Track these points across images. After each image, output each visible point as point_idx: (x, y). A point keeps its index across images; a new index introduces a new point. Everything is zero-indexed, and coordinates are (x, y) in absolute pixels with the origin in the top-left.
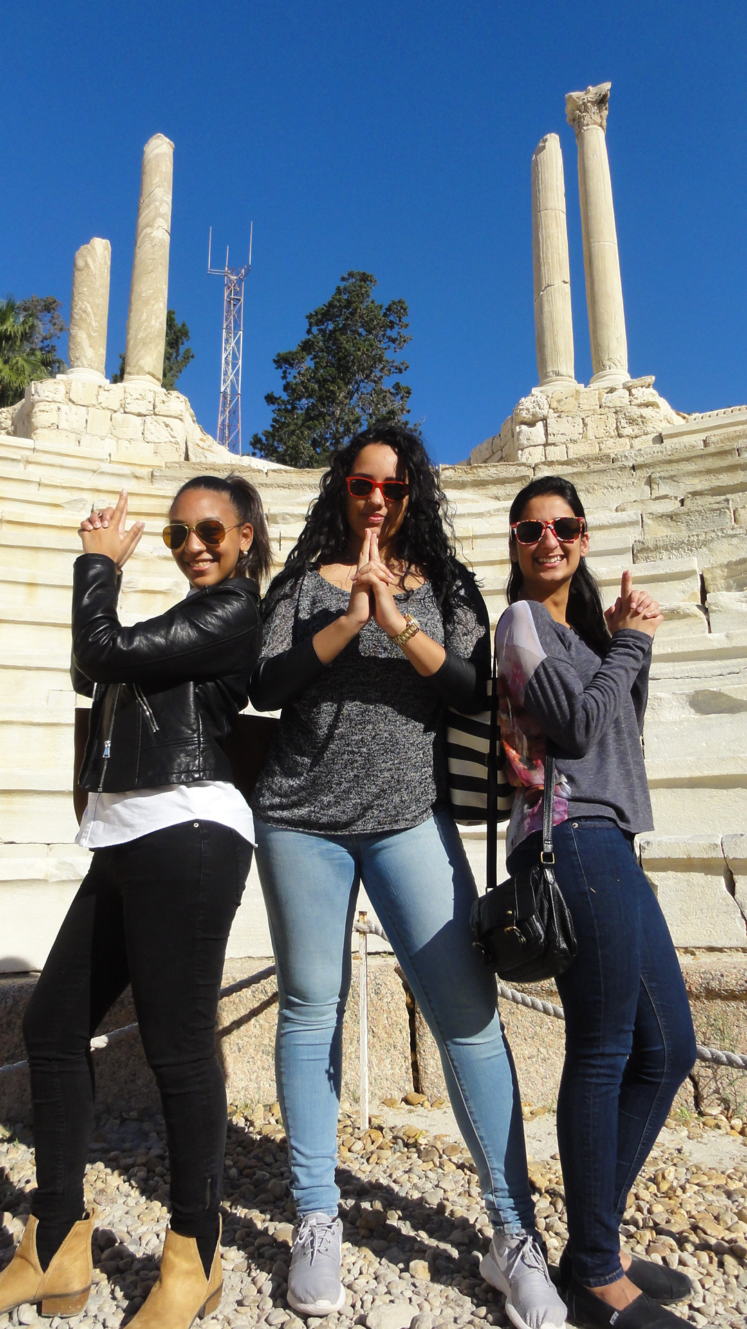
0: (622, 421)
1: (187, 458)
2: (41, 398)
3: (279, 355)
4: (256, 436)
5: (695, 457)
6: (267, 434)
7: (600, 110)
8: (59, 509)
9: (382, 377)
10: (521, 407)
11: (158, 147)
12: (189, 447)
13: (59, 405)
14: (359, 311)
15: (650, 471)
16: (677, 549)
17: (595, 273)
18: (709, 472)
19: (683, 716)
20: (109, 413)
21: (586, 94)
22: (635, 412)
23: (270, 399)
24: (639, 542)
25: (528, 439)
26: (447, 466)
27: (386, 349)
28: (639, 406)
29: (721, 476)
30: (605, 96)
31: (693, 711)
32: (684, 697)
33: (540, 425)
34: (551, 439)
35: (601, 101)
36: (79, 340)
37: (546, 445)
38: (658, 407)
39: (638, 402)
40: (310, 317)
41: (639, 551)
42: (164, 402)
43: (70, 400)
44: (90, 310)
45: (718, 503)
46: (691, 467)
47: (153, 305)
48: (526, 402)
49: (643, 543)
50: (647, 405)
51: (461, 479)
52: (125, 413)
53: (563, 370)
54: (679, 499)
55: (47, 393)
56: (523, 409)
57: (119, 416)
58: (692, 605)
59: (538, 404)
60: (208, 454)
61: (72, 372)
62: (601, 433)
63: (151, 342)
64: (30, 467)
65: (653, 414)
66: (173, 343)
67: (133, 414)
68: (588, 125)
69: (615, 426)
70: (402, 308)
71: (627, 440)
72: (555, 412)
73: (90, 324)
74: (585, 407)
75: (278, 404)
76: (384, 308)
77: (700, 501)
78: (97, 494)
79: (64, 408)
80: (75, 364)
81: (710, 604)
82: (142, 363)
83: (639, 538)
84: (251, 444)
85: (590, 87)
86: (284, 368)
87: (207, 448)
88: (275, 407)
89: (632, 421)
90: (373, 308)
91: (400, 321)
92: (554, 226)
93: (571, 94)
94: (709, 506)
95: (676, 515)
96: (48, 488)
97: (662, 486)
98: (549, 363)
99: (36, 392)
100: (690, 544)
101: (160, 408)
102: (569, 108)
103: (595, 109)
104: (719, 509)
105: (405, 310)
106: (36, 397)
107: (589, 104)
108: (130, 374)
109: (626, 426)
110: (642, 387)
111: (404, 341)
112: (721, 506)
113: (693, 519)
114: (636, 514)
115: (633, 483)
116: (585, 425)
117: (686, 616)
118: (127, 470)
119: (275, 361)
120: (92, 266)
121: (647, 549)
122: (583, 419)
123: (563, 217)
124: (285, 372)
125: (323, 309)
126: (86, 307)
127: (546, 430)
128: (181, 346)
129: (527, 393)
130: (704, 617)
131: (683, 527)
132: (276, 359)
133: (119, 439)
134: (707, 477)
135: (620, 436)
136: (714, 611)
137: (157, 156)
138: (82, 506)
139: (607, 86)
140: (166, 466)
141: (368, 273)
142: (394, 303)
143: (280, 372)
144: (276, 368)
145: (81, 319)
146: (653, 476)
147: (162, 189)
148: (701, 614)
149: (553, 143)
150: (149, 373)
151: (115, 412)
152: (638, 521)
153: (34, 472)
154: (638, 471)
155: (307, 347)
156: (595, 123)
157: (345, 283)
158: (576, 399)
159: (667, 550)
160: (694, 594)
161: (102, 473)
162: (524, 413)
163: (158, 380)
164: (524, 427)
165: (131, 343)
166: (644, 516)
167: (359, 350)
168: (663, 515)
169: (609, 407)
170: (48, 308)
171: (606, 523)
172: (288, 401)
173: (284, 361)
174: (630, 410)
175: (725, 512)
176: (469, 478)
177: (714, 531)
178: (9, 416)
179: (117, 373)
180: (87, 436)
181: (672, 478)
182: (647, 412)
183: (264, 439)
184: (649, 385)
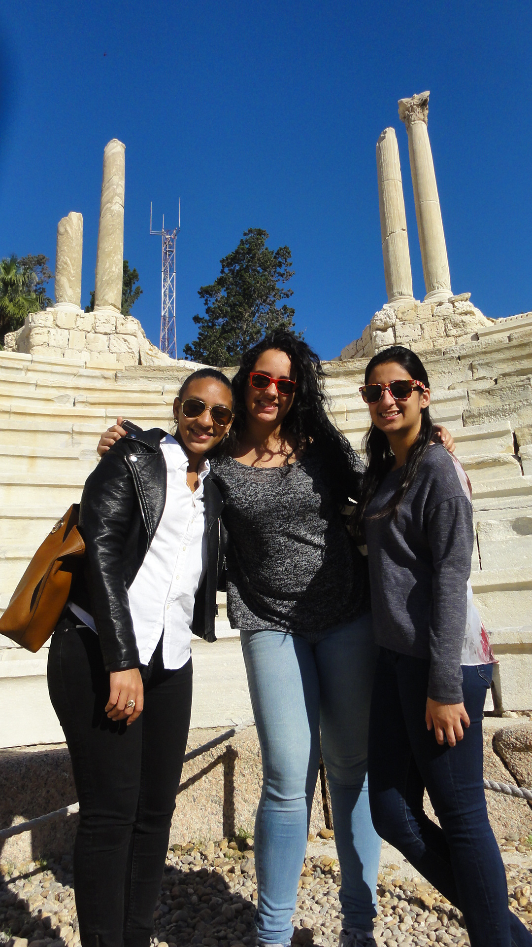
0: (449, 325)
1: (140, 363)
2: (36, 325)
3: (202, 288)
4: (187, 345)
5: (502, 349)
6: (195, 344)
7: (423, 110)
8: (50, 403)
9: (275, 301)
10: (376, 318)
11: (114, 148)
12: (141, 355)
13: (49, 329)
14: (257, 255)
15: (471, 360)
16: (495, 415)
17: (424, 223)
18: (514, 359)
19: (508, 537)
20: (84, 333)
21: (412, 99)
22: (458, 319)
23: (197, 319)
24: (467, 411)
25: (382, 341)
26: (326, 362)
27: (277, 281)
28: (461, 314)
29: (523, 362)
30: (426, 100)
31: (515, 533)
32: (508, 523)
33: (390, 330)
34: (399, 340)
35: (423, 104)
36: (62, 283)
38: (474, 315)
39: (459, 311)
40: (222, 261)
41: (468, 417)
42: (122, 324)
43: (57, 325)
44: (69, 262)
45: (522, 381)
46: (501, 356)
47: (113, 257)
48: (380, 315)
49: (470, 412)
50: (466, 313)
51: (336, 371)
52: (96, 333)
53: (405, 291)
54: (493, 379)
55: (40, 321)
56: (377, 320)
57: (91, 335)
58: (509, 455)
59: (388, 316)
60: (155, 360)
61: (57, 306)
62: (434, 334)
63: (112, 283)
64: (30, 374)
65: (471, 319)
66: (127, 283)
67: (101, 333)
68: (414, 121)
69: (444, 329)
70: (287, 252)
71: (453, 339)
72: (400, 321)
73: (70, 272)
74: (421, 316)
75: (203, 322)
76: (274, 253)
77: (509, 380)
78: (77, 391)
79: (53, 331)
80: (60, 300)
81: (522, 454)
82: (106, 297)
83: (466, 408)
84: (184, 351)
85: (415, 95)
86: (206, 298)
87: (153, 354)
88: (200, 325)
89: (456, 325)
90: (267, 253)
91: (286, 261)
92: (394, 191)
93: (402, 100)
94: (516, 383)
95: (492, 390)
96: (42, 388)
97: (481, 370)
98: (395, 286)
99: (33, 320)
100: (504, 411)
101: (121, 329)
102: (401, 109)
103: (419, 110)
104: (523, 385)
105: (289, 253)
106: (33, 324)
107: (415, 106)
108: (98, 305)
109: (452, 328)
110: (462, 301)
111: (290, 275)
112: (525, 383)
113: (505, 393)
114: (463, 391)
115: (460, 369)
116: (422, 329)
117: (505, 463)
118: (98, 373)
119: (199, 293)
120: (70, 232)
121: (473, 416)
122: (420, 325)
123: (400, 184)
124: (206, 300)
125: (231, 255)
126: (66, 260)
127: (395, 334)
128: (133, 285)
129: (380, 308)
130: (518, 463)
131: (498, 399)
132: (200, 291)
133: (92, 351)
134: (513, 363)
135: (448, 336)
136: (525, 459)
137: (113, 154)
138: (67, 400)
139: (427, 93)
140: (125, 369)
141: (262, 229)
142: (281, 249)
143: (203, 300)
144: (200, 298)
145: (63, 268)
146: (473, 364)
147: (118, 177)
148: (515, 461)
149: (391, 134)
150: (111, 304)
151: (89, 332)
152: (465, 396)
153: (32, 377)
154: (462, 360)
155: (221, 282)
156: (420, 119)
157: (246, 237)
158: (415, 311)
159: (487, 416)
160: (509, 447)
161: (81, 376)
162: (378, 323)
163: (118, 309)
164: (379, 332)
165: (99, 284)
166: (469, 392)
167: (258, 283)
168: (483, 391)
169: (439, 316)
170: (40, 262)
171: (442, 398)
172: (209, 320)
173: (205, 292)
174: (454, 318)
175: (527, 387)
176: (341, 370)
177: (521, 401)
178: (14, 338)
179: (89, 305)
180: (69, 350)
181: (487, 364)
182: (466, 318)
183: (193, 347)
184: (467, 299)
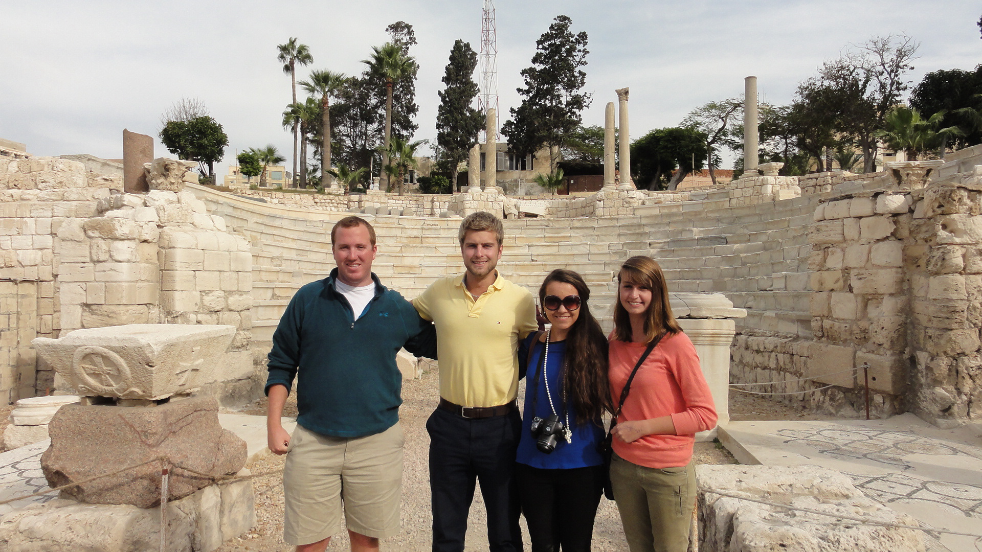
1: (504, 214)
12: (505, 209)
17: (621, 152)
20: (483, 202)
22: (628, 200)
25: (599, 206)
33: (603, 201)
35: (626, 92)
36: (473, 178)
37: (604, 208)
40: (538, 39)
48: (599, 193)
52: (488, 201)
53: (611, 182)
56: (597, 197)
57: (486, 203)
59: (602, 194)
61: (472, 186)
62: (619, 206)
63: (492, 176)
69: (623, 204)
72: (607, 197)
74: (615, 197)
75: (523, 92)
76: (576, 35)
82: (490, 182)
91: (584, 41)
92: (610, 134)
98: (606, 178)
101: (497, 199)
103: (624, 95)
108: (487, 186)
109: (626, 204)
110: (632, 191)
122: (614, 201)
126: (474, 168)
127: (604, 204)
129: (600, 189)
132: (521, 72)
135: (624, 207)
141: (567, 16)
142: (581, 33)
150: (492, 185)
156: (624, 100)
157: (555, 22)
158: (613, 195)
162: (600, 196)
163: (495, 185)
164: (598, 202)
165: (487, 176)
169: (621, 198)
174: (626, 199)
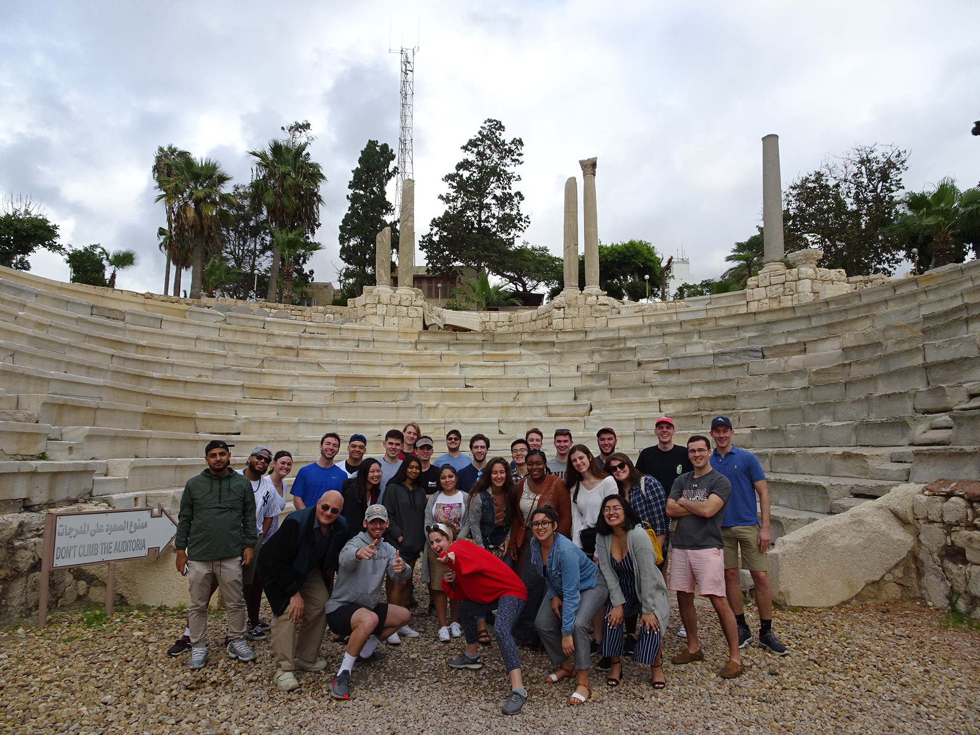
1: (426, 327)
17: (587, 243)
24: (577, 388)
25: (557, 315)
28: (600, 304)
33: (562, 309)
34: (566, 316)
35: (593, 164)
36: (381, 273)
37: (564, 318)
42: (415, 300)
43: (380, 302)
44: (385, 260)
46: (609, 345)
52: (401, 306)
53: (573, 284)
54: (597, 365)
55: (371, 300)
59: (561, 302)
60: (432, 319)
61: (378, 286)
62: (585, 315)
63: (409, 272)
67: (404, 306)
68: (587, 174)
69: (590, 312)
70: (520, 142)
71: (594, 318)
72: (568, 304)
73: (385, 266)
74: (579, 304)
80: (379, 283)
82: (405, 281)
87: (431, 316)
89: (597, 311)
92: (572, 220)
95: (592, 375)
98: (568, 281)
101: (414, 303)
103: (591, 168)
105: (522, 144)
107: (588, 165)
108: (400, 286)
109: (594, 313)
110: (603, 295)
116: (579, 311)
118: (407, 340)
119: (443, 180)
122: (578, 308)
127: (564, 312)
133: (399, 317)
140: (419, 334)
141: (500, 121)
142: (517, 139)
144: (446, 182)
145: (381, 264)
146: (594, 349)
150: (408, 285)
151: (397, 306)
156: (591, 174)
157: (485, 124)
158: (576, 300)
161: (400, 343)
162: (556, 305)
163: (412, 287)
164: (556, 310)
169: (589, 305)
173: (448, 178)
179: (395, 284)
181: (600, 351)
